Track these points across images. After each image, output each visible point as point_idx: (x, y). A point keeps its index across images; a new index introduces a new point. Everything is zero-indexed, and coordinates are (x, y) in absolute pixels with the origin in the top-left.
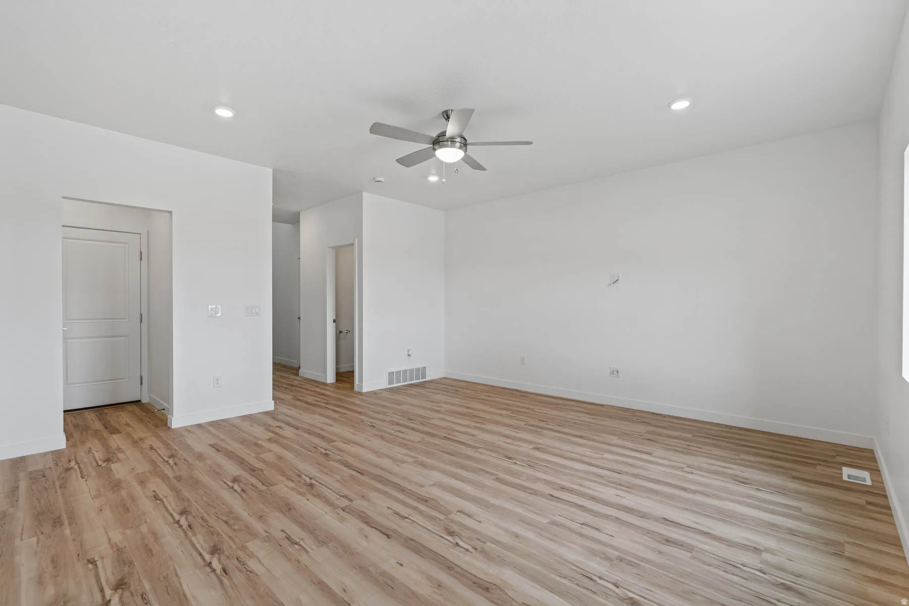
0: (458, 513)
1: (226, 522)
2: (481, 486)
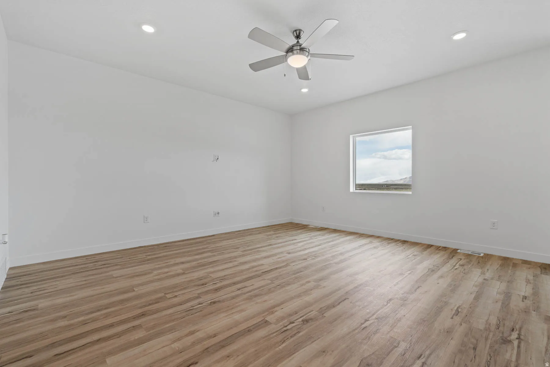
1: (475, 349)
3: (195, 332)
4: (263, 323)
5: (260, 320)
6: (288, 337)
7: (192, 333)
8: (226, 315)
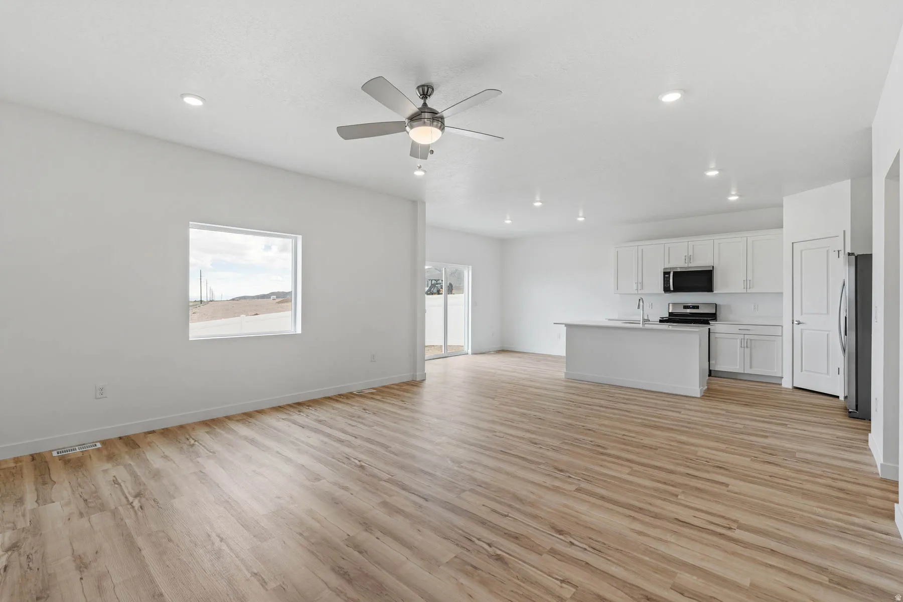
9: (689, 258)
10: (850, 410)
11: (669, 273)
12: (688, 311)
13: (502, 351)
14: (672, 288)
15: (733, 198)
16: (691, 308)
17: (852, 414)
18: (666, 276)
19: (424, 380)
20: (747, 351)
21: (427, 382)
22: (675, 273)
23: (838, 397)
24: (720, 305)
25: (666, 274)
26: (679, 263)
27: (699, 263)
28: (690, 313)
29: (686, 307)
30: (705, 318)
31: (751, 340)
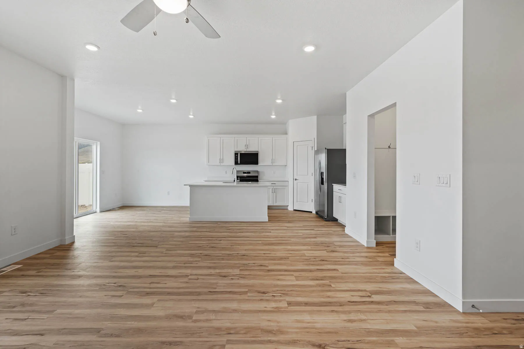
0: (122, 295)
2: (113, 318)
3: (348, 321)
4: (292, 304)
5: (292, 307)
6: (352, 342)
7: (350, 321)
8: (315, 324)
9: (247, 146)
10: (326, 218)
11: (237, 154)
12: (245, 175)
13: (123, 207)
14: (239, 162)
15: (273, 117)
16: (247, 173)
17: (326, 220)
18: (236, 155)
19: (73, 242)
20: (274, 194)
21: (77, 244)
22: (240, 154)
23: (312, 212)
24: (259, 171)
25: (236, 154)
26: (243, 149)
27: (252, 149)
28: (246, 176)
29: (244, 173)
30: (254, 179)
31: (276, 189)
